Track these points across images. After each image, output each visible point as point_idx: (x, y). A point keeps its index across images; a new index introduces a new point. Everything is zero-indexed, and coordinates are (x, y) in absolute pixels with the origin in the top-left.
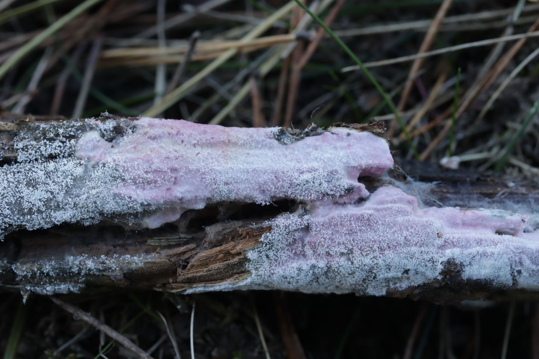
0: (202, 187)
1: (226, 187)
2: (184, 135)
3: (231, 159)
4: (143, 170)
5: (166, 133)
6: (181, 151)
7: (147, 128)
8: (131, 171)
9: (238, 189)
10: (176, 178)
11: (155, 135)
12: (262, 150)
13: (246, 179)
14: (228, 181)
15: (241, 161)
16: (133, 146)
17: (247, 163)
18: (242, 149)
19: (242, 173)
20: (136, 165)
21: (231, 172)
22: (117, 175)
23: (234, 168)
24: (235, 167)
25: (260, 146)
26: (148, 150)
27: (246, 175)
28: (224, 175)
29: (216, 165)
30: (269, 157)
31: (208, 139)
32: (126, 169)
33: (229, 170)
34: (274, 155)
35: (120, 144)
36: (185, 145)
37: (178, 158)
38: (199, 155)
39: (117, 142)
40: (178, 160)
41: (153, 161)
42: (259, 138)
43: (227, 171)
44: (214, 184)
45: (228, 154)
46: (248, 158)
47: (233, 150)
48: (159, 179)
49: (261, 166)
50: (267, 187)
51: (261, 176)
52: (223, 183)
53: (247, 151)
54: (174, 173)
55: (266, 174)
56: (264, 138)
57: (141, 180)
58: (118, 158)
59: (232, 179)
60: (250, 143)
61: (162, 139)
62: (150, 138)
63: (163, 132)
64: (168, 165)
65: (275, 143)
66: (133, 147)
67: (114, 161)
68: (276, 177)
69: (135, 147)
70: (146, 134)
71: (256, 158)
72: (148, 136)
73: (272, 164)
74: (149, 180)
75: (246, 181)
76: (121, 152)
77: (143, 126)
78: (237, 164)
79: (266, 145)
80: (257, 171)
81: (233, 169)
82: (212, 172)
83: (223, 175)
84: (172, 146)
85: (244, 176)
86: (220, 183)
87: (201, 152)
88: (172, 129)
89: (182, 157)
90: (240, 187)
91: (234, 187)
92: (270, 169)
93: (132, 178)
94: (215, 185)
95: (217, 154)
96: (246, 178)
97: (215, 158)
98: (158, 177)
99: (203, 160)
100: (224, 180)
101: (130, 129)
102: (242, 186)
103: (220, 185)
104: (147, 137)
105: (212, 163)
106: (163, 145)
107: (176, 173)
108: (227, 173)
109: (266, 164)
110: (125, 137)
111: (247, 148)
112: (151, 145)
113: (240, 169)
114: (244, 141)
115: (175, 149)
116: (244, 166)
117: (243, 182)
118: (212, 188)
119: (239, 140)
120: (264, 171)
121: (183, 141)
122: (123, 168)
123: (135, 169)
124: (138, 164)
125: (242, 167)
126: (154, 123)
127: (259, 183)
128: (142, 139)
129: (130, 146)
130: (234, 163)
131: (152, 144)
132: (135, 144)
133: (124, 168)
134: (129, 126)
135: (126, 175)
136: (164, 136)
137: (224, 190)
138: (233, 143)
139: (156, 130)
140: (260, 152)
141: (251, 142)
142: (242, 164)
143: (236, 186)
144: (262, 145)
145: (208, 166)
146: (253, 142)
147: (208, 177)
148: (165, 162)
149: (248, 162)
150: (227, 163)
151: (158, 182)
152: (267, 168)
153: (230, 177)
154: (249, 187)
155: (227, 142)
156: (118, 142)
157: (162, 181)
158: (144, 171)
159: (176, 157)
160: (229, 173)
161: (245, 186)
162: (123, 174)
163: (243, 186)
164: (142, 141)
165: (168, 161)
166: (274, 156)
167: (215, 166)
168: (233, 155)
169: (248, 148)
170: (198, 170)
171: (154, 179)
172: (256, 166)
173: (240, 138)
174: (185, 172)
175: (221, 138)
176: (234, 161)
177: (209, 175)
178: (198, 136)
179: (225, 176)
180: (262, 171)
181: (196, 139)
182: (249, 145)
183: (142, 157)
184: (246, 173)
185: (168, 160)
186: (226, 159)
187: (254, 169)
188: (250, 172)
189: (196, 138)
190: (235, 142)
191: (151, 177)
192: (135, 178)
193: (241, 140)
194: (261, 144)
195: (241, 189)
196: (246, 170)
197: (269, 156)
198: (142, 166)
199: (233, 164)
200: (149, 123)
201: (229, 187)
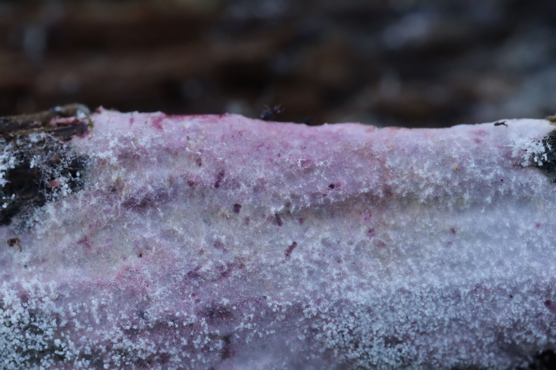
0: (313, 356)
1: (392, 351)
2: (239, 186)
3: (400, 255)
4: (118, 325)
5: (181, 181)
6: (236, 243)
7: (116, 168)
8: (81, 330)
9: (431, 353)
10: (227, 339)
11: (147, 195)
12: (498, 212)
13: (456, 320)
14: (396, 331)
15: (432, 260)
16: (78, 236)
17: (453, 266)
18: (432, 216)
19: (441, 301)
20: (94, 309)
21: (404, 306)
22: (38, 347)
23: (412, 290)
24: (413, 285)
25: (489, 199)
26: (130, 248)
27: (451, 309)
28: (382, 314)
29: (354, 285)
30: (522, 237)
31: (317, 194)
32: (63, 323)
33: (396, 300)
34: (538, 226)
35: (35, 229)
36: (247, 220)
37: (230, 270)
38: (294, 255)
39: (25, 223)
40: (230, 279)
41: (151, 295)
42: (484, 172)
43: (391, 302)
44: (352, 346)
45: (389, 240)
46: (454, 248)
47: (404, 224)
48: (173, 351)
49: (498, 272)
50: (524, 337)
51: (500, 305)
52: (381, 340)
53: (450, 222)
54: (219, 323)
55: (517, 298)
56: (500, 172)
57: (116, 358)
58: (36, 288)
59: (408, 326)
60: (456, 194)
61: (170, 204)
62: (129, 204)
63: (171, 180)
64: (198, 301)
65: (536, 185)
66: (80, 242)
67: (24, 298)
68: (548, 303)
69: (84, 241)
70: (115, 189)
71: (478, 243)
72: (123, 199)
73: (534, 264)
74: (144, 357)
75: (454, 325)
76: (44, 261)
77: (103, 162)
78: (421, 272)
79: (509, 194)
80: (486, 291)
81: (410, 293)
82: (340, 311)
83: (380, 317)
84: (203, 227)
85: (446, 313)
86: (372, 339)
87: (300, 242)
88: (199, 163)
89: (242, 266)
90: (437, 344)
91: (418, 348)
92: (529, 281)
93: (88, 351)
94: (356, 346)
95: (351, 243)
96: (454, 316)
97: (347, 258)
98: (172, 345)
99: (311, 273)
100: (382, 333)
101: (64, 173)
102: (442, 340)
103: (371, 347)
104: (119, 203)
105: (342, 276)
106: (175, 228)
107: (227, 323)
108: (392, 309)
109: (513, 264)
110: (50, 208)
111: (447, 209)
112: (136, 230)
113: (432, 291)
114: (437, 187)
115: (215, 237)
116: (442, 279)
117: (445, 330)
118: (346, 357)
119: (421, 186)
120: (509, 290)
121: (237, 208)
122: (54, 323)
123: (92, 323)
124: (101, 308)
125: (436, 283)
126: (138, 149)
127: (496, 327)
128: (106, 212)
129: (67, 238)
130: (412, 271)
131: (139, 226)
132: (85, 230)
133: (58, 322)
134: (58, 162)
135: (67, 344)
136: (175, 194)
137: (386, 360)
138: (400, 199)
139: (148, 174)
140: (492, 220)
141: (460, 191)
142: (437, 273)
143: (424, 344)
144: (497, 193)
145: (328, 290)
146: (464, 191)
147: (331, 328)
148: (189, 290)
149: (455, 261)
150: (388, 272)
151: (171, 360)
152: (518, 280)
153: (402, 321)
154: (462, 341)
155: (381, 196)
156: (29, 222)
157: (184, 354)
158: (122, 329)
159: (222, 267)
160: (397, 307)
161: (451, 341)
162: (57, 342)
163: (446, 340)
164: (104, 217)
165: (196, 288)
166: (539, 232)
167: (349, 288)
168: (406, 239)
169: (451, 209)
170: (297, 310)
171: (158, 354)
172: (483, 275)
173: (421, 179)
174: (257, 317)
175: (360, 185)
176: (410, 261)
177: (334, 323)
178: (287, 186)
179: (385, 318)
180: (503, 292)
181: (279, 199)
182: (453, 200)
183: (112, 279)
184: (453, 302)
185: (196, 283)
186: (382, 259)
187: (478, 286)
188: (466, 298)
189: (281, 192)
190: (408, 194)
191: (149, 348)
192: (95, 352)
193: (427, 186)
194: (493, 192)
195: (441, 352)
196: (449, 293)
197: (521, 233)
198: (116, 312)
199: (407, 274)
200: (121, 150)
201: (400, 350)
